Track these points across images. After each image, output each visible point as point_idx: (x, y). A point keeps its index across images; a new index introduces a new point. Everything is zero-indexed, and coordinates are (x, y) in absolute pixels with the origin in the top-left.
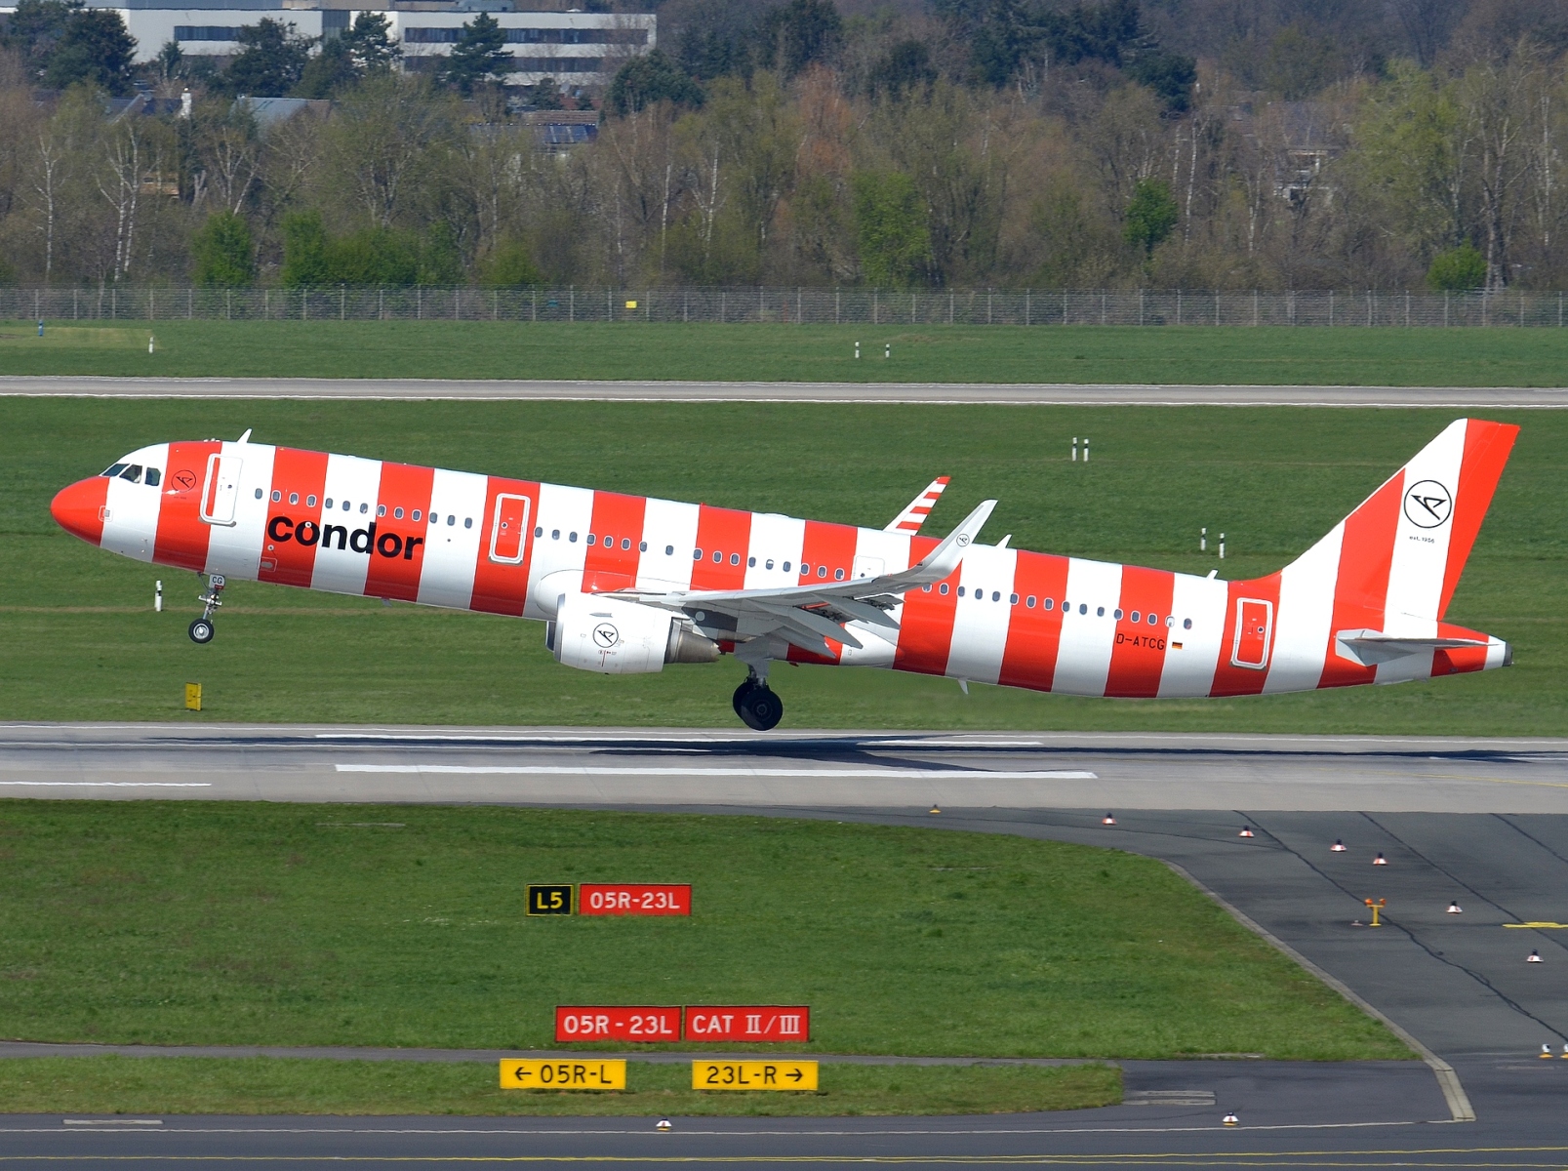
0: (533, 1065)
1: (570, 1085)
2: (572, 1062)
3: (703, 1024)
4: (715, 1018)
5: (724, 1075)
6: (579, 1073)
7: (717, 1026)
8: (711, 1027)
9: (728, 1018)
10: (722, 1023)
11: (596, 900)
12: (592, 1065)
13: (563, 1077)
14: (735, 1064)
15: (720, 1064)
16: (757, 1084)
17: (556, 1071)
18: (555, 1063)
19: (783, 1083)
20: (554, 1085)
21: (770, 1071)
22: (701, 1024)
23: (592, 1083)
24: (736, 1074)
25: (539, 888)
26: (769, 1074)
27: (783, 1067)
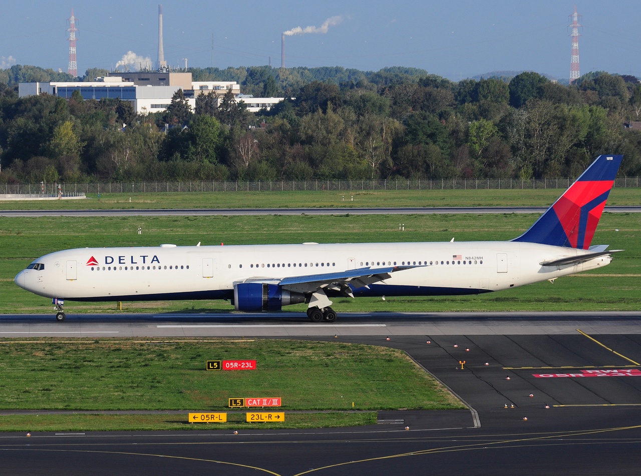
0: (198, 415)
1: (210, 421)
2: (210, 414)
3: (251, 402)
4: (255, 401)
5: (256, 417)
6: (213, 417)
7: (255, 403)
8: (254, 403)
9: (259, 400)
10: (257, 402)
11: (228, 365)
12: (216, 414)
13: (208, 418)
14: (259, 414)
15: (255, 414)
16: (266, 420)
17: (205, 417)
18: (205, 414)
19: (274, 419)
20: (205, 421)
21: (270, 416)
22: (250, 402)
23: (216, 420)
24: (260, 417)
25: (210, 362)
26: (270, 417)
27: (274, 414)
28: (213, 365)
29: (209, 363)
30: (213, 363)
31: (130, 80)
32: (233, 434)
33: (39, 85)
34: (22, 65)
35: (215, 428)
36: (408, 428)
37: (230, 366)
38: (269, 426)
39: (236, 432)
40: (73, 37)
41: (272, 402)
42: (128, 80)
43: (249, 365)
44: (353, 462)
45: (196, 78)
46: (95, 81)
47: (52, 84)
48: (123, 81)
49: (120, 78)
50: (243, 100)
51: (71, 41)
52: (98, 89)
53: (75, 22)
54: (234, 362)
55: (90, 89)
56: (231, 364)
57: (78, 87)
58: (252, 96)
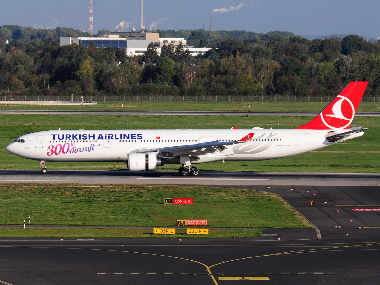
0: (159, 230)
1: (166, 233)
2: (166, 229)
3: (189, 223)
4: (192, 222)
5: (192, 231)
6: (167, 231)
7: (192, 223)
8: (191, 223)
9: (194, 222)
10: (193, 222)
11: (176, 201)
12: (169, 229)
13: (165, 231)
14: (194, 229)
15: (192, 229)
16: (198, 233)
17: (163, 230)
18: (163, 229)
19: (202, 233)
20: (163, 233)
23: (169, 233)
24: (194, 231)
25: (167, 199)
26: (200, 231)
27: (203, 230)
28: (168, 201)
31: (124, 37)
32: (179, 241)
33: (71, 39)
34: (62, 27)
35: (169, 237)
36: (279, 239)
37: (178, 202)
38: (200, 236)
39: (181, 240)
40: (91, 11)
41: (201, 222)
42: (122, 36)
43: (189, 201)
44: (248, 258)
45: (161, 36)
46: (104, 37)
47: (79, 38)
48: (119, 37)
49: (118, 36)
50: (188, 49)
51: (90, 14)
52: (105, 42)
53: (93, 3)
54: (180, 199)
55: (100, 42)
56: (179, 200)
57: (93, 40)
58: (193, 46)
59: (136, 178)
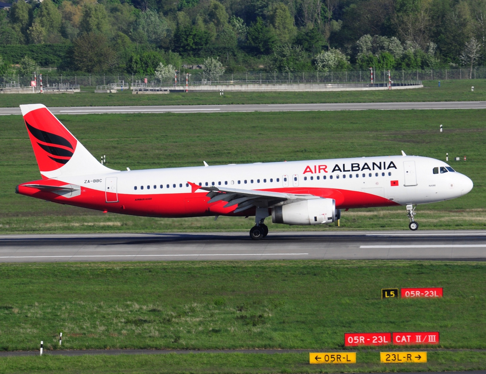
0: (322, 355)
1: (336, 362)
2: (336, 354)
3: (399, 339)
4: (404, 337)
5: (392, 357)
6: (339, 358)
7: (405, 340)
9: (409, 337)
10: (407, 338)
12: (343, 354)
13: (333, 359)
14: (396, 353)
17: (330, 357)
18: (330, 354)
19: (414, 360)
20: (329, 362)
24: (397, 357)
25: (386, 290)
26: (409, 357)
28: (389, 294)
29: (384, 291)
30: (389, 292)
43: (434, 294)
54: (415, 290)
56: (412, 292)
59: (359, 247)
